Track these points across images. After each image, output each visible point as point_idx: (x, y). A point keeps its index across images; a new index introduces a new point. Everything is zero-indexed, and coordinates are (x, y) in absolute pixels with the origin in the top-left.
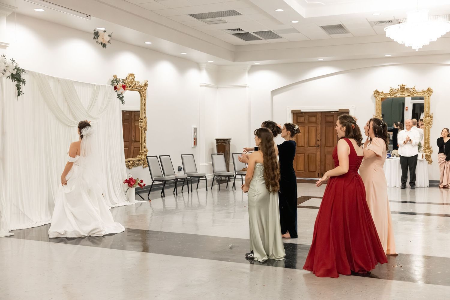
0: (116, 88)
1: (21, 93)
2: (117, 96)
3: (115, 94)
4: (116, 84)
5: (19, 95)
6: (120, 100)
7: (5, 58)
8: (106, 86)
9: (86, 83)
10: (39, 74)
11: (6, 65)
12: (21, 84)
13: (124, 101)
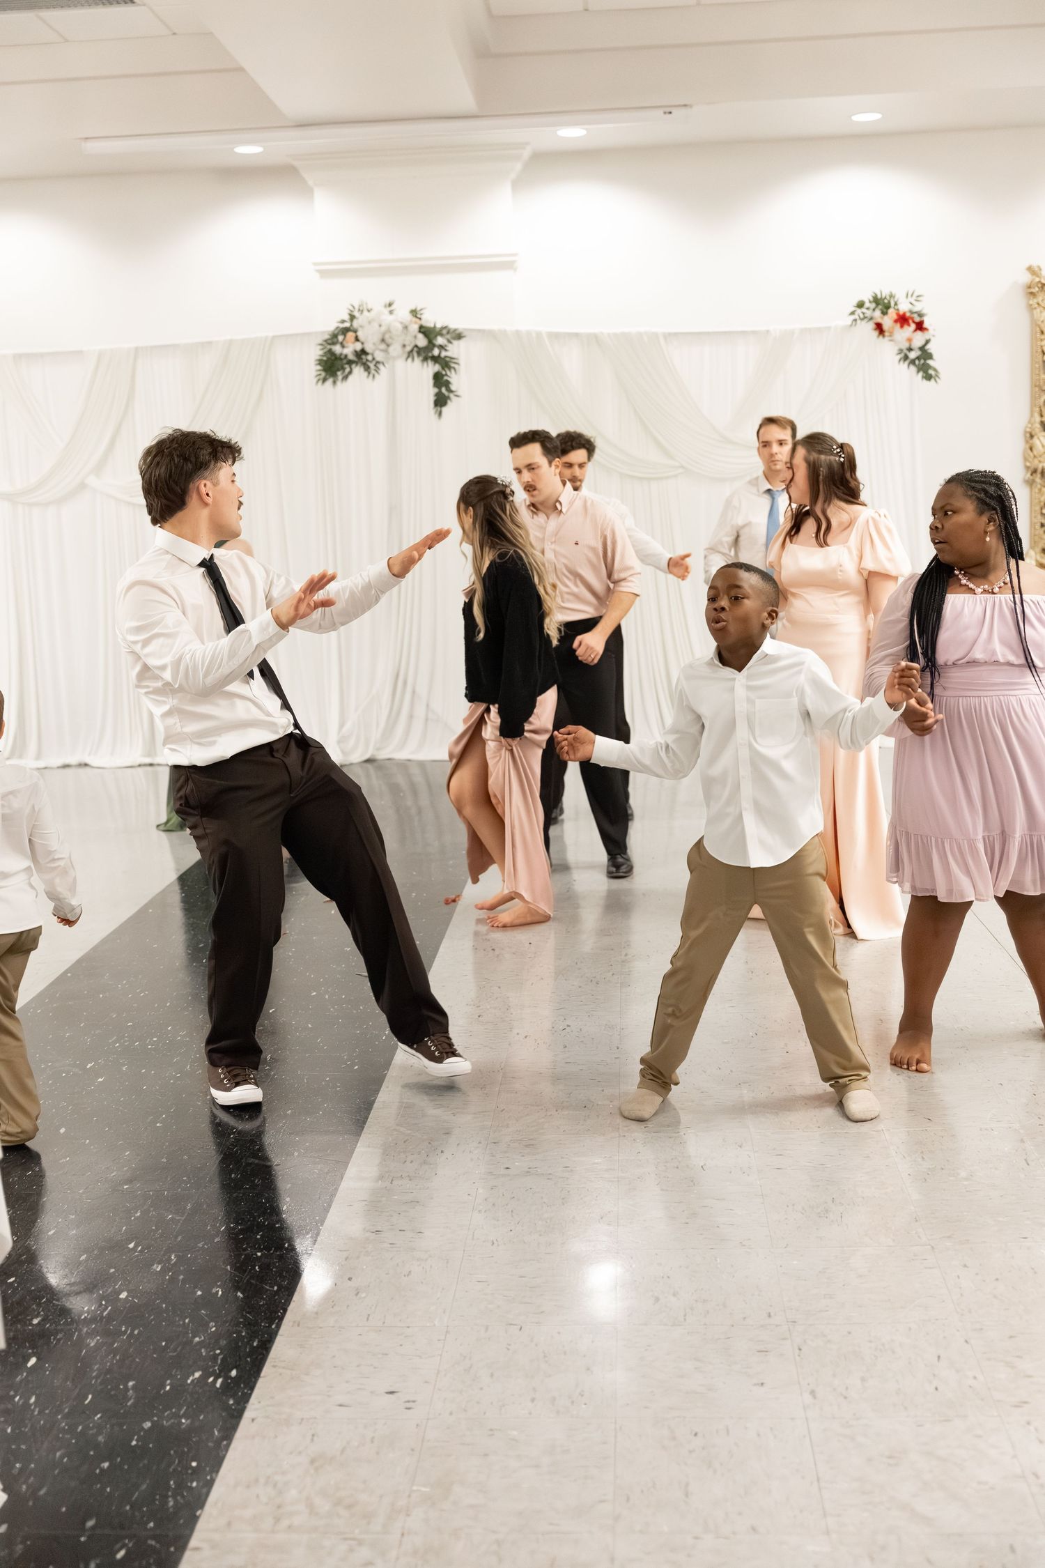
0: (879, 328)
1: (451, 395)
2: (899, 357)
3: (887, 350)
4: (878, 313)
5: (440, 401)
6: (913, 369)
7: (392, 308)
8: (829, 328)
9: (725, 333)
10: (518, 333)
11: (383, 329)
12: (448, 373)
13: (935, 370)
